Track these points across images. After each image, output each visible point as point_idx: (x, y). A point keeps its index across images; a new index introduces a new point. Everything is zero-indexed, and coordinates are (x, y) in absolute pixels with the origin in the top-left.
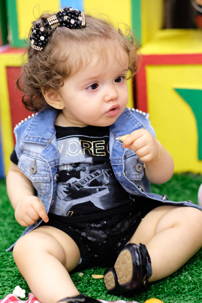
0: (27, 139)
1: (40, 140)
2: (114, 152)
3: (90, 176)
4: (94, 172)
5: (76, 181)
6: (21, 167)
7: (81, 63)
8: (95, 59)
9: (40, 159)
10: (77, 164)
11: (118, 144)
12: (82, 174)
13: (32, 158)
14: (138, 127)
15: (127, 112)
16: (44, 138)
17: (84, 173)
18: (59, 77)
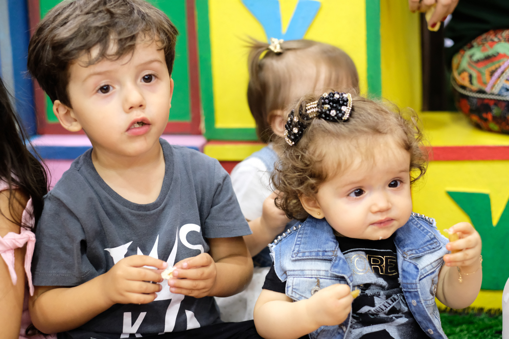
0: (300, 255)
1: (321, 254)
2: (404, 274)
3: (387, 302)
4: (391, 298)
5: (370, 311)
6: (292, 294)
7: (339, 165)
8: (357, 161)
9: (324, 277)
10: (367, 286)
11: (408, 263)
12: (376, 299)
13: (312, 278)
14: (430, 239)
15: (412, 219)
16: (327, 250)
17: (379, 299)
18: (312, 181)
